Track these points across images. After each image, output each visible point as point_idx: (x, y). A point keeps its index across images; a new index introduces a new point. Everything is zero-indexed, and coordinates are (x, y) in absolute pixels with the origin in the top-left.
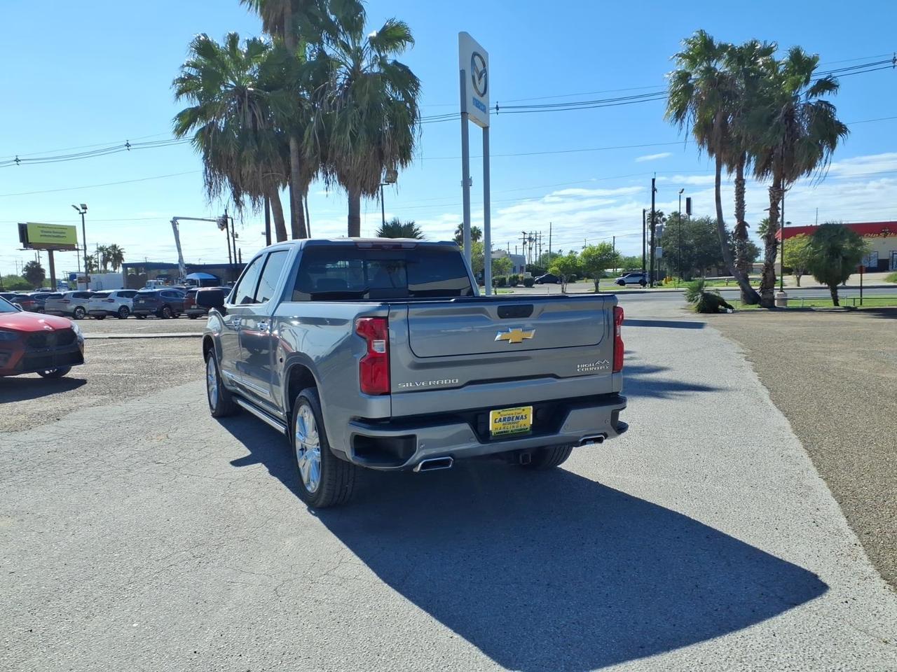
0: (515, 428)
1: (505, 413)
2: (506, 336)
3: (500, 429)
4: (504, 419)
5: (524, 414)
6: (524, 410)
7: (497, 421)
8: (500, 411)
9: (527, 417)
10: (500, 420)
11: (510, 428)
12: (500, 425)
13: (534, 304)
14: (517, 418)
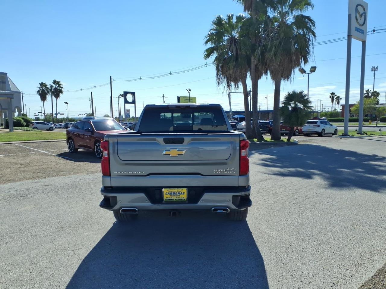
0: (178, 198)
1: (172, 190)
2: (168, 153)
3: (169, 198)
4: (171, 193)
5: (183, 192)
6: (182, 190)
7: (167, 194)
8: (169, 189)
9: (183, 194)
10: (169, 194)
11: (174, 198)
12: (169, 196)
13: (184, 138)
14: (179, 193)
